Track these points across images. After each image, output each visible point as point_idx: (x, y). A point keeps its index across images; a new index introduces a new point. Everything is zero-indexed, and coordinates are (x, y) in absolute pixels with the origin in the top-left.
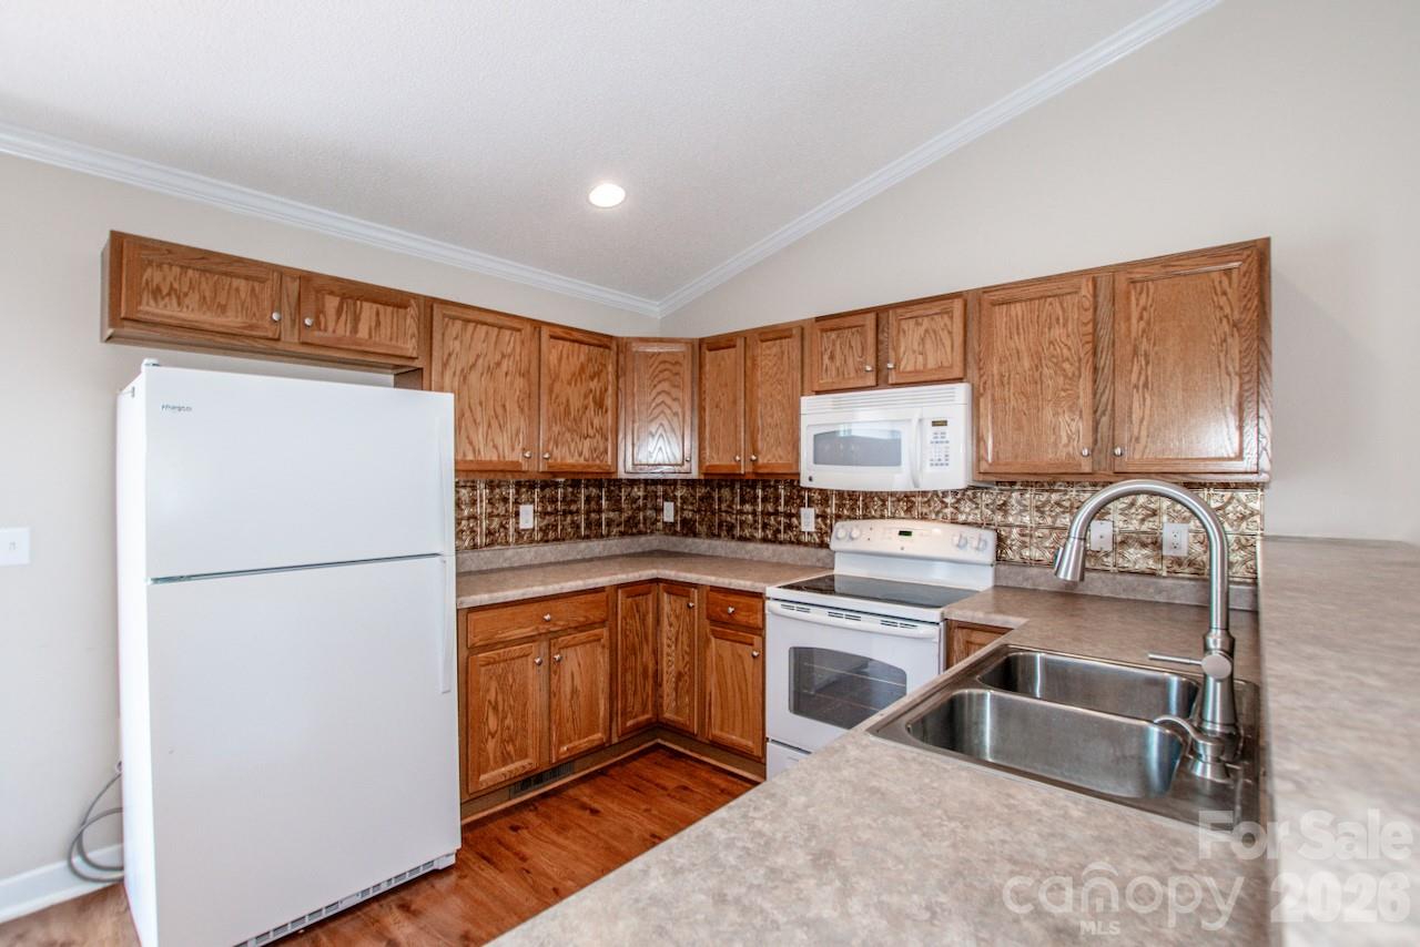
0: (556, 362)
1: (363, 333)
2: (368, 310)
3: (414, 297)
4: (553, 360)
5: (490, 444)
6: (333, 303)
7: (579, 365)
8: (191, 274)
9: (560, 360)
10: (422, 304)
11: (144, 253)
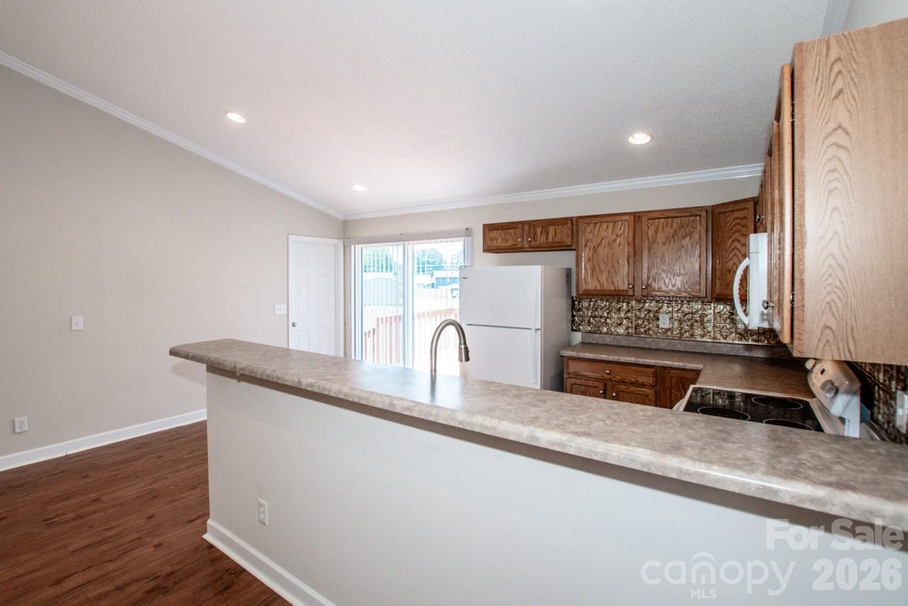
0: (653, 232)
1: (550, 239)
2: (552, 229)
3: (571, 219)
4: (651, 232)
5: (610, 282)
6: (539, 230)
7: (672, 231)
8: (500, 231)
9: (656, 232)
10: (574, 220)
11: (489, 228)
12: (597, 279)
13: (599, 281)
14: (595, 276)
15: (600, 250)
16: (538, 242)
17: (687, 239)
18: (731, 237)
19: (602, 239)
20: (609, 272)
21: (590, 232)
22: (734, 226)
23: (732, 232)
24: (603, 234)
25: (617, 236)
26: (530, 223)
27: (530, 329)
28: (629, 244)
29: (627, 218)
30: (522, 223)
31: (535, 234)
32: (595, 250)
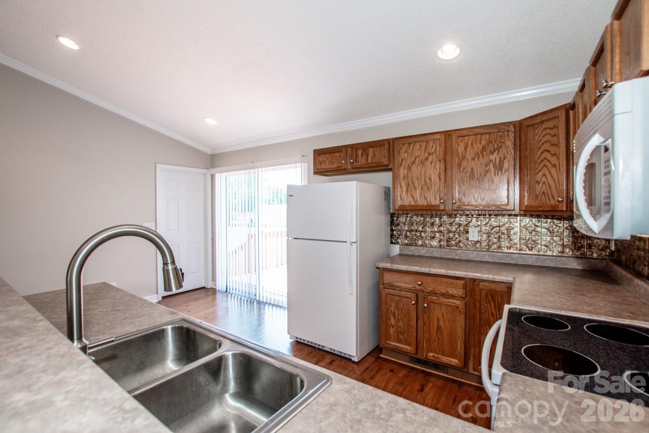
0: (463, 149)
1: (370, 160)
2: (371, 151)
3: (388, 140)
4: (461, 149)
5: (423, 197)
6: (360, 152)
7: (481, 147)
8: (327, 155)
9: (466, 148)
10: (391, 142)
11: (318, 153)
12: (411, 195)
13: (413, 197)
14: (409, 192)
15: (414, 168)
16: (359, 163)
17: (496, 153)
18: (540, 148)
19: (416, 158)
20: (422, 188)
21: (405, 152)
22: (543, 137)
23: (541, 143)
24: (417, 153)
25: (429, 154)
26: (352, 146)
27: (346, 242)
28: (440, 161)
29: (438, 136)
30: (346, 147)
31: (357, 156)
32: (409, 168)
